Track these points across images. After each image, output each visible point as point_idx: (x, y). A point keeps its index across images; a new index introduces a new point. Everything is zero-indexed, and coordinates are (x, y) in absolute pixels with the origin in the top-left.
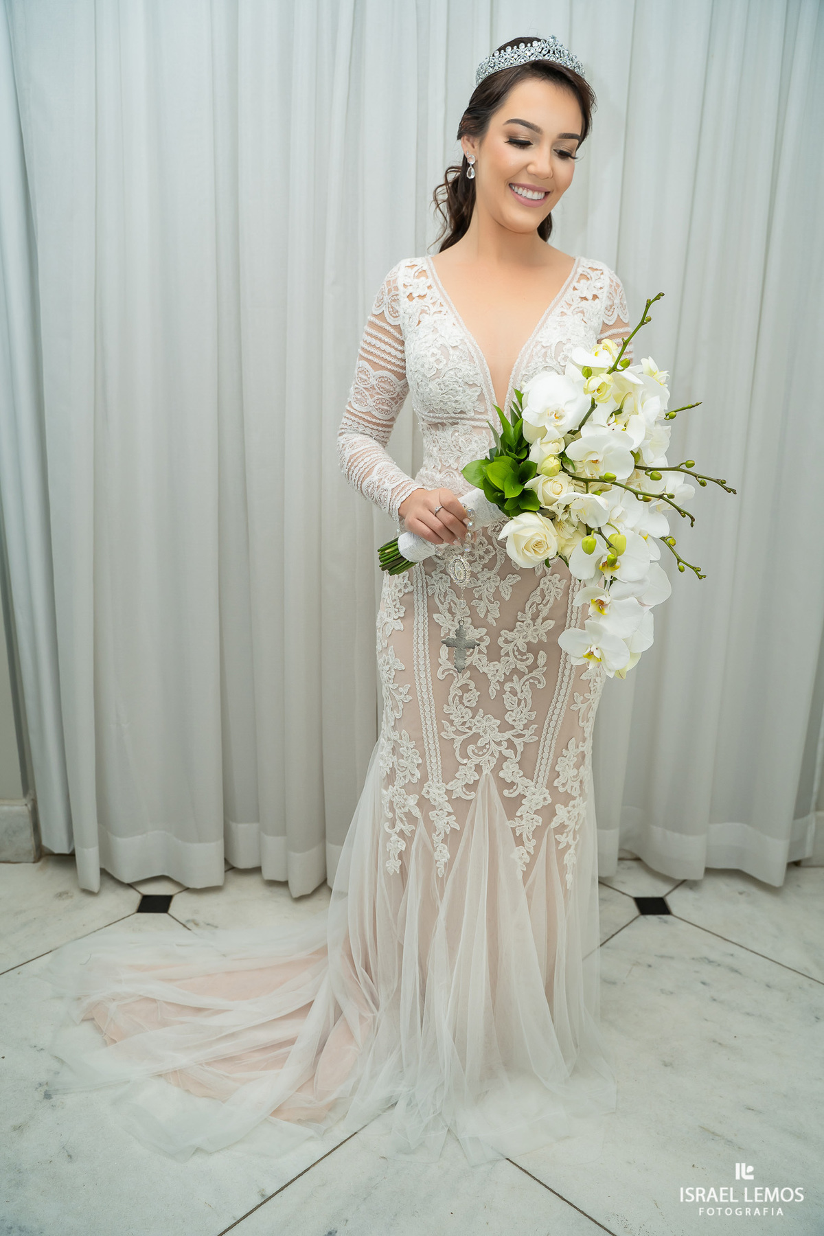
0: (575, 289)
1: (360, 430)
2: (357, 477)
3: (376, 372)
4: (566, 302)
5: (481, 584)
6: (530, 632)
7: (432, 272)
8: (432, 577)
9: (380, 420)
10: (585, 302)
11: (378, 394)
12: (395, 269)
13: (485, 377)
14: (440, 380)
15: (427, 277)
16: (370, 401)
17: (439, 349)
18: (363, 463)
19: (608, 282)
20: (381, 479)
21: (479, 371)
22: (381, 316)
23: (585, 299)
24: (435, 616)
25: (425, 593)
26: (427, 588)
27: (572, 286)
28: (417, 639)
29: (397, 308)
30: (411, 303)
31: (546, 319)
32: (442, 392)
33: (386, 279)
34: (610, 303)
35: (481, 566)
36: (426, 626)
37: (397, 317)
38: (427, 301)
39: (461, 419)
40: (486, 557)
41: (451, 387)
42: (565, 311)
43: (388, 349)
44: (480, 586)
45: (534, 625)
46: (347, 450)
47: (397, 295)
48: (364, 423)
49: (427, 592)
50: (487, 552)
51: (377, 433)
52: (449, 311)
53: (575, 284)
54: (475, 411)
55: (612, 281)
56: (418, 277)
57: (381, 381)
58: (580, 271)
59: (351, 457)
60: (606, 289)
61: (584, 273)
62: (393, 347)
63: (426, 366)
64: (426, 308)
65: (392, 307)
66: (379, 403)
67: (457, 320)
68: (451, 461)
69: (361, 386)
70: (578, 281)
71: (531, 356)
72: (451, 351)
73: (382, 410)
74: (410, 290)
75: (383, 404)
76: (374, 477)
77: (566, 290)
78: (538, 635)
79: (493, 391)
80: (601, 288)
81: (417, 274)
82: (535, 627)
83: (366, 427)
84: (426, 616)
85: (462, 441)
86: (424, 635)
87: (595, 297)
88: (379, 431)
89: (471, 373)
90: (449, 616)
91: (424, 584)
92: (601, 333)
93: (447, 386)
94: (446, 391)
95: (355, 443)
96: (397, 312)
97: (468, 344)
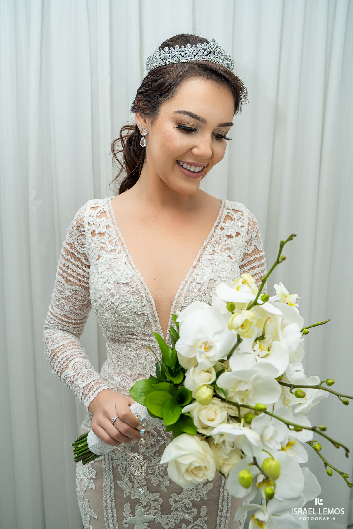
0: (222, 229)
1: (60, 327)
2: (57, 368)
3: (70, 287)
4: (215, 240)
5: (153, 465)
6: (194, 494)
7: (110, 213)
8: (116, 454)
9: (74, 320)
10: (230, 239)
11: (72, 302)
12: (82, 209)
13: (151, 308)
14: (114, 310)
15: (107, 218)
16: (66, 307)
17: (113, 284)
18: (61, 357)
19: (246, 222)
20: (75, 375)
21: (146, 303)
22: (72, 245)
23: (230, 236)
24: (119, 482)
25: (111, 464)
26: (112, 461)
27: (219, 226)
28: (106, 497)
29: (83, 241)
30: (93, 238)
31: (200, 257)
32: (116, 319)
33: (76, 217)
34: (249, 237)
35: (153, 452)
36: (112, 489)
37: (84, 247)
38: (105, 239)
39: (132, 338)
40: (157, 445)
41: (123, 316)
42: (215, 249)
43: (77, 269)
44: (153, 466)
45: (197, 489)
46: (50, 344)
47: (83, 231)
48: (62, 323)
49: (112, 464)
50: (158, 441)
51: (73, 329)
52: (122, 251)
53: (222, 224)
54: (143, 334)
55: (250, 220)
56: (100, 217)
57: (74, 294)
58: (225, 212)
59: (53, 350)
60: (246, 227)
61: (229, 214)
62: (82, 269)
63: (103, 299)
64: (105, 246)
65: (80, 240)
66: (73, 309)
67: (129, 259)
68: (126, 369)
69: (59, 295)
70: (224, 222)
71: (188, 291)
72: (123, 287)
73: (76, 314)
74: (93, 227)
75: (76, 309)
76: (69, 372)
77: (215, 230)
78: (200, 496)
79: (157, 319)
80: (242, 226)
81: (99, 214)
82: (197, 490)
83: (64, 325)
84: (112, 481)
85: (134, 356)
86: (111, 495)
87: (238, 234)
88: (74, 328)
89: (139, 305)
90: (129, 484)
91: (110, 457)
92: (242, 261)
93: (120, 315)
94: (119, 319)
95: (56, 338)
96: (84, 244)
97: (136, 281)
